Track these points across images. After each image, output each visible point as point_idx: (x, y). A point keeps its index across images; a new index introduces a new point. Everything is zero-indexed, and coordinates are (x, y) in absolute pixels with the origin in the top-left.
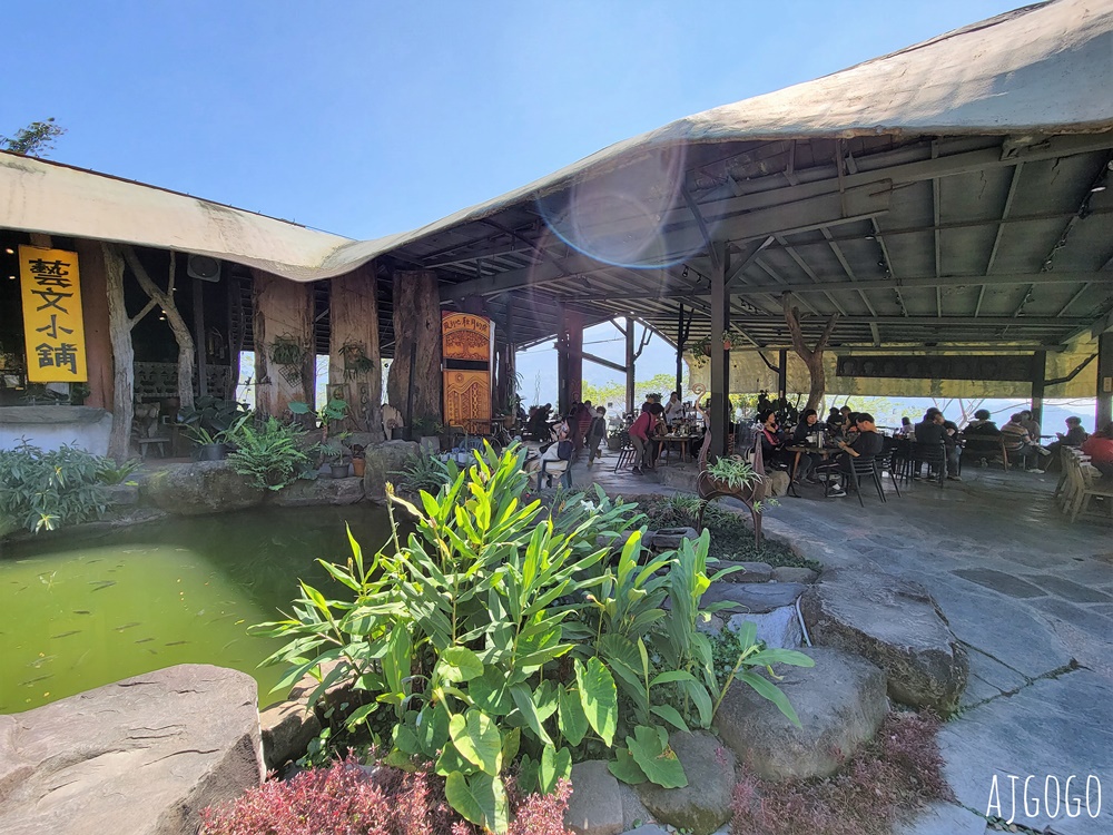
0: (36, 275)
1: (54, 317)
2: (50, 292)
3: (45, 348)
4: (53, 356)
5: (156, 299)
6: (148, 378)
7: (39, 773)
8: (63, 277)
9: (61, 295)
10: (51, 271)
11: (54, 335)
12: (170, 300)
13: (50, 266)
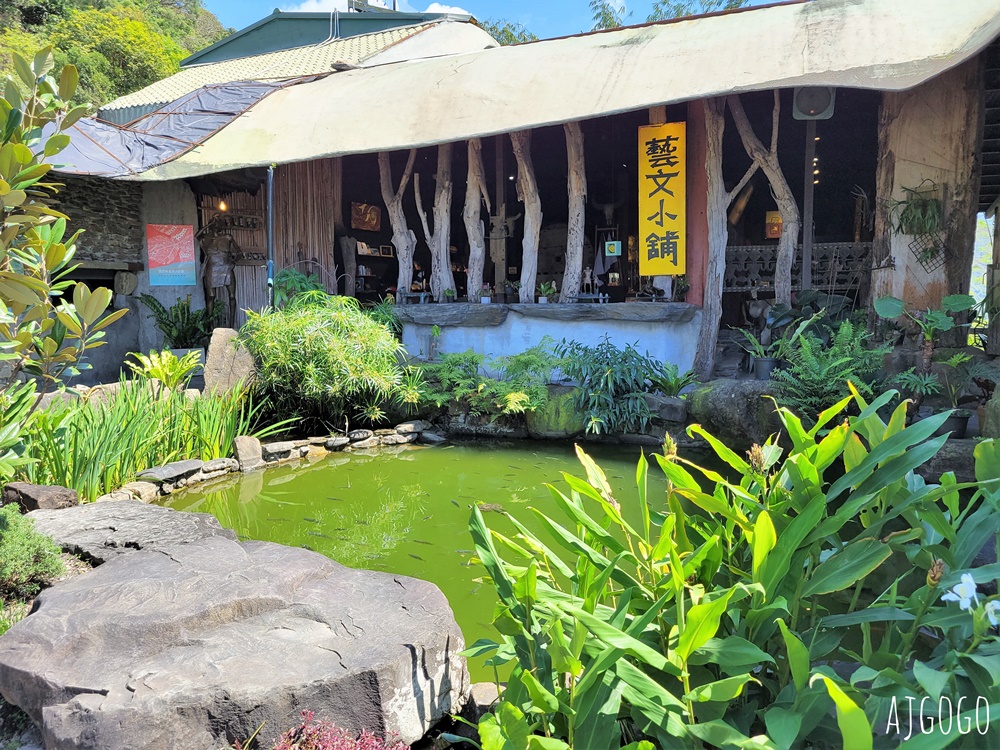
0: (650, 157)
1: (662, 202)
2: (661, 174)
3: (653, 239)
4: (659, 247)
5: (758, 161)
6: (767, 266)
7: (288, 611)
8: (672, 154)
9: (669, 176)
10: (663, 150)
11: (660, 223)
12: (773, 159)
13: (661, 144)
